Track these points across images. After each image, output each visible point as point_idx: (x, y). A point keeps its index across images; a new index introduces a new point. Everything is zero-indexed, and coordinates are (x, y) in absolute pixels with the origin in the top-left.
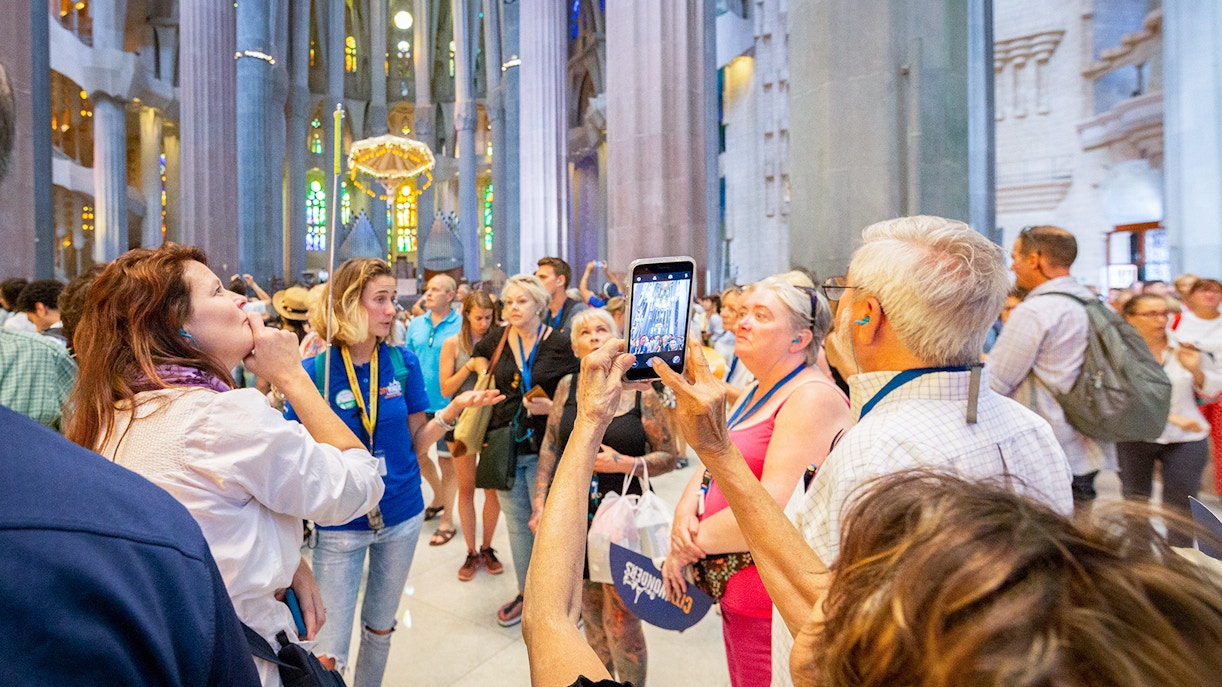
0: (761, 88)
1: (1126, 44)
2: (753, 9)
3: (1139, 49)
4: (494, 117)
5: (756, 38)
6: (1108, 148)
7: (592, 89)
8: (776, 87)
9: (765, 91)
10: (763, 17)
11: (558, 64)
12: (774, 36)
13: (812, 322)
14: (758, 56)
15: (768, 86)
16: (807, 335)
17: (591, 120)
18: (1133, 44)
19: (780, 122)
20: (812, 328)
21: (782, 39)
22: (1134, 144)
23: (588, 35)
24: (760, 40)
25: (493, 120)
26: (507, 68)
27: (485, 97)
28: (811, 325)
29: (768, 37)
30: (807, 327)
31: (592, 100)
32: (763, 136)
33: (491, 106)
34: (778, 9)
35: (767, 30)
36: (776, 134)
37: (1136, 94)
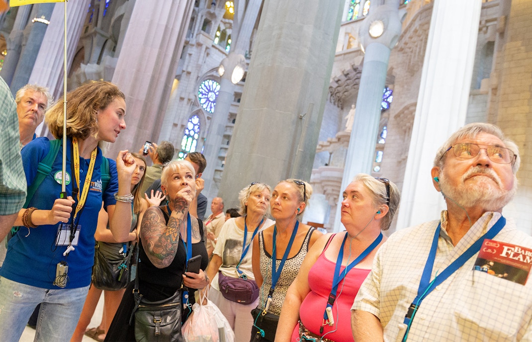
0: (178, 98)
1: (328, 142)
2: (186, 56)
3: (332, 145)
4: (12, 48)
5: (183, 71)
6: (313, 185)
7: (83, 58)
8: (186, 100)
9: (180, 101)
10: (189, 62)
11: (75, 34)
12: (192, 74)
13: (388, 200)
14: (181, 81)
15: (182, 99)
16: (385, 208)
17: (78, 77)
18: (331, 143)
19: (182, 120)
20: (388, 204)
21: (195, 78)
22: (323, 187)
23: (90, 27)
24: (185, 73)
25: (10, 49)
26: (35, 21)
27: (9, 33)
28: (387, 201)
29: (189, 73)
30: (385, 203)
31: (82, 65)
32: (172, 124)
33: (12, 40)
34: (198, 61)
35: (189, 70)
36: (179, 126)
37: (326, 165)
